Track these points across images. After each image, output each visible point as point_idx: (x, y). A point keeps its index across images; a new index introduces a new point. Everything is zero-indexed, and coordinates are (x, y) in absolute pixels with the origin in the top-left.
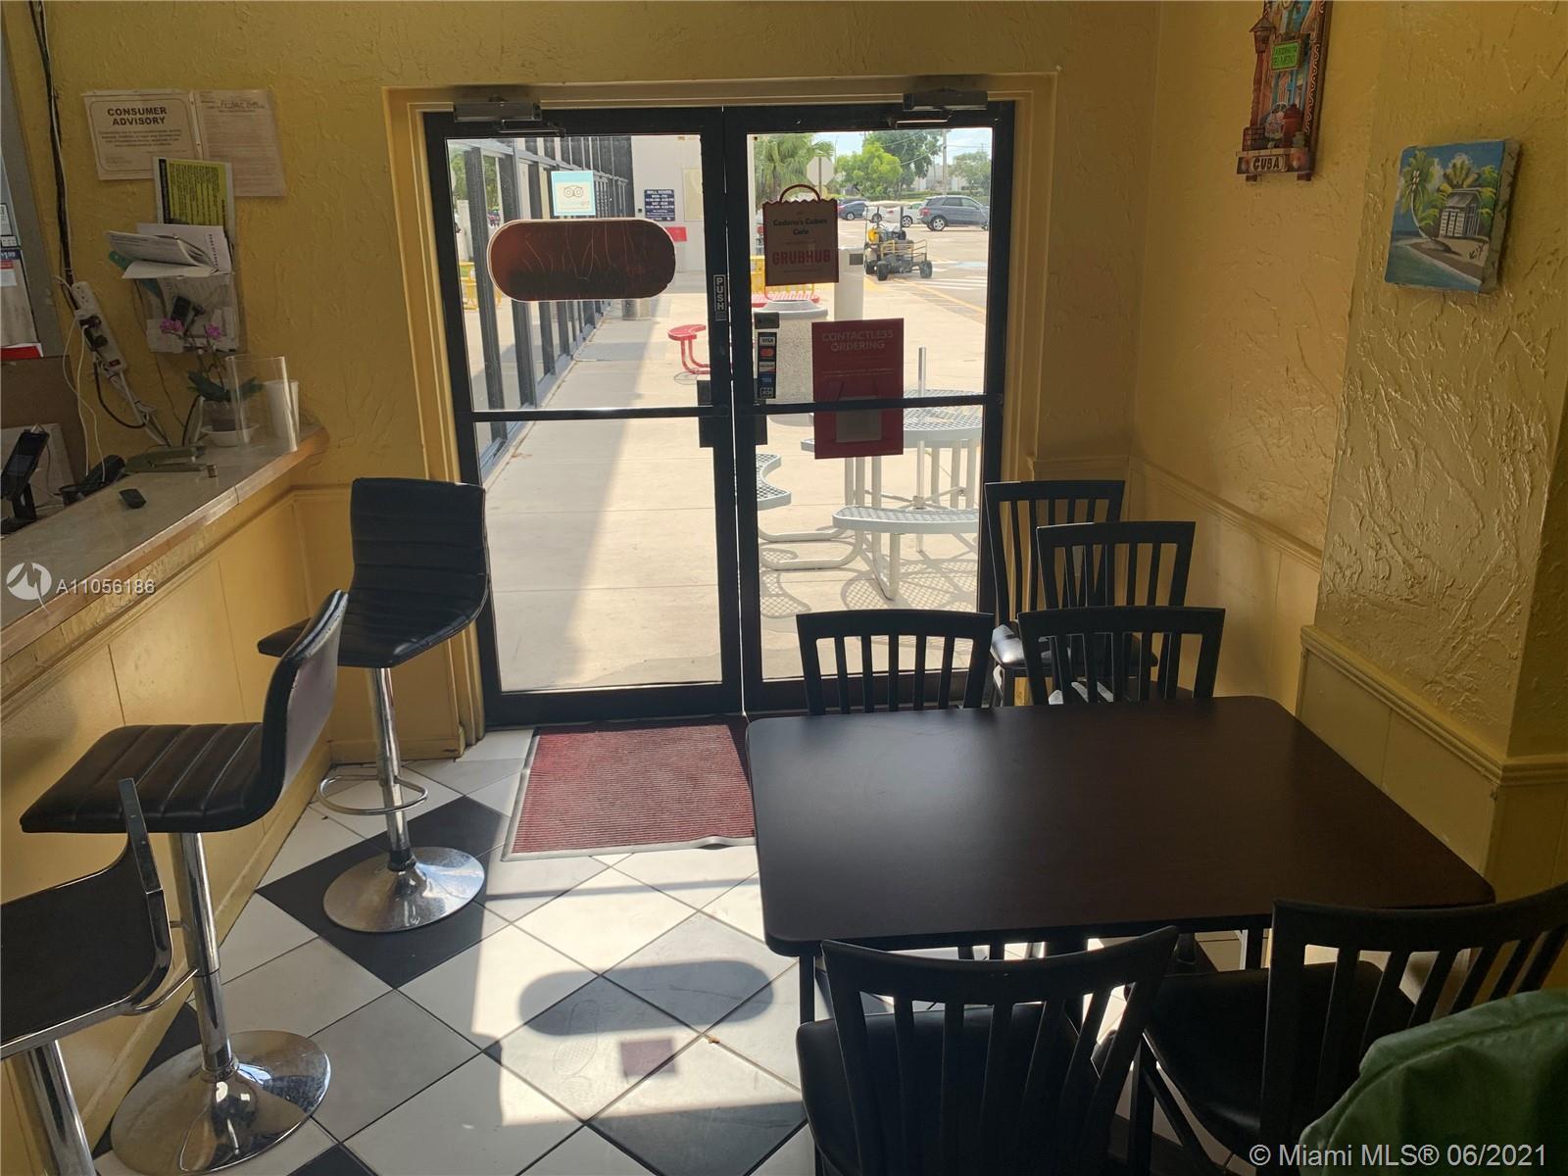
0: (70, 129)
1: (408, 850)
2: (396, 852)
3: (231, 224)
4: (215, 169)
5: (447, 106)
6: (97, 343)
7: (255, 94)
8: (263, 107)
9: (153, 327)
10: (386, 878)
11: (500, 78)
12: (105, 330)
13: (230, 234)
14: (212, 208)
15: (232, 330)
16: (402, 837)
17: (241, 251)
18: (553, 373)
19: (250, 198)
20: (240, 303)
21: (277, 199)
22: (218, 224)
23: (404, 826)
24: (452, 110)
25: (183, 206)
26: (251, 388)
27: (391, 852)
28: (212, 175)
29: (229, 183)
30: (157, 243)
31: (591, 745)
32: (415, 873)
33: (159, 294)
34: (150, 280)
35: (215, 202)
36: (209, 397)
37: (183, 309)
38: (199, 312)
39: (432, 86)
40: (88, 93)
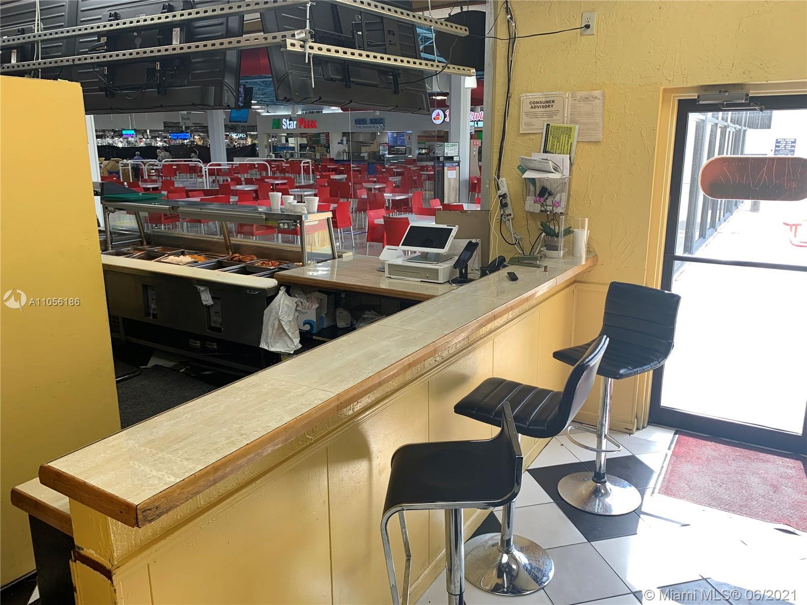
0: (513, 111)
1: (604, 474)
2: (598, 473)
3: (573, 154)
4: (571, 128)
5: (695, 96)
6: (504, 206)
7: (597, 93)
8: (599, 99)
9: (530, 200)
10: (590, 485)
11: (729, 80)
12: (508, 200)
13: (572, 159)
14: (566, 146)
15: (563, 204)
16: (602, 466)
17: (574, 167)
18: (704, 238)
19: (584, 142)
20: (569, 191)
21: (597, 143)
22: (567, 154)
23: (604, 461)
24: (696, 98)
25: (553, 145)
26: (568, 231)
27: (595, 472)
28: (569, 131)
29: (576, 135)
30: (539, 162)
31: (709, 449)
32: (605, 487)
33: (535, 185)
34: (532, 178)
35: (568, 143)
36: (547, 234)
37: (544, 192)
38: (550, 194)
39: (689, 86)
40: (523, 95)
